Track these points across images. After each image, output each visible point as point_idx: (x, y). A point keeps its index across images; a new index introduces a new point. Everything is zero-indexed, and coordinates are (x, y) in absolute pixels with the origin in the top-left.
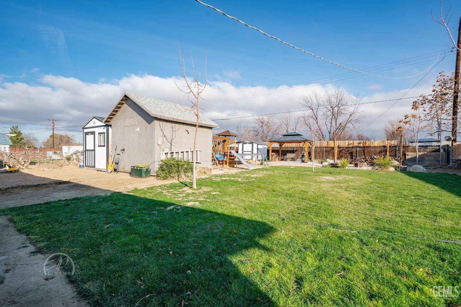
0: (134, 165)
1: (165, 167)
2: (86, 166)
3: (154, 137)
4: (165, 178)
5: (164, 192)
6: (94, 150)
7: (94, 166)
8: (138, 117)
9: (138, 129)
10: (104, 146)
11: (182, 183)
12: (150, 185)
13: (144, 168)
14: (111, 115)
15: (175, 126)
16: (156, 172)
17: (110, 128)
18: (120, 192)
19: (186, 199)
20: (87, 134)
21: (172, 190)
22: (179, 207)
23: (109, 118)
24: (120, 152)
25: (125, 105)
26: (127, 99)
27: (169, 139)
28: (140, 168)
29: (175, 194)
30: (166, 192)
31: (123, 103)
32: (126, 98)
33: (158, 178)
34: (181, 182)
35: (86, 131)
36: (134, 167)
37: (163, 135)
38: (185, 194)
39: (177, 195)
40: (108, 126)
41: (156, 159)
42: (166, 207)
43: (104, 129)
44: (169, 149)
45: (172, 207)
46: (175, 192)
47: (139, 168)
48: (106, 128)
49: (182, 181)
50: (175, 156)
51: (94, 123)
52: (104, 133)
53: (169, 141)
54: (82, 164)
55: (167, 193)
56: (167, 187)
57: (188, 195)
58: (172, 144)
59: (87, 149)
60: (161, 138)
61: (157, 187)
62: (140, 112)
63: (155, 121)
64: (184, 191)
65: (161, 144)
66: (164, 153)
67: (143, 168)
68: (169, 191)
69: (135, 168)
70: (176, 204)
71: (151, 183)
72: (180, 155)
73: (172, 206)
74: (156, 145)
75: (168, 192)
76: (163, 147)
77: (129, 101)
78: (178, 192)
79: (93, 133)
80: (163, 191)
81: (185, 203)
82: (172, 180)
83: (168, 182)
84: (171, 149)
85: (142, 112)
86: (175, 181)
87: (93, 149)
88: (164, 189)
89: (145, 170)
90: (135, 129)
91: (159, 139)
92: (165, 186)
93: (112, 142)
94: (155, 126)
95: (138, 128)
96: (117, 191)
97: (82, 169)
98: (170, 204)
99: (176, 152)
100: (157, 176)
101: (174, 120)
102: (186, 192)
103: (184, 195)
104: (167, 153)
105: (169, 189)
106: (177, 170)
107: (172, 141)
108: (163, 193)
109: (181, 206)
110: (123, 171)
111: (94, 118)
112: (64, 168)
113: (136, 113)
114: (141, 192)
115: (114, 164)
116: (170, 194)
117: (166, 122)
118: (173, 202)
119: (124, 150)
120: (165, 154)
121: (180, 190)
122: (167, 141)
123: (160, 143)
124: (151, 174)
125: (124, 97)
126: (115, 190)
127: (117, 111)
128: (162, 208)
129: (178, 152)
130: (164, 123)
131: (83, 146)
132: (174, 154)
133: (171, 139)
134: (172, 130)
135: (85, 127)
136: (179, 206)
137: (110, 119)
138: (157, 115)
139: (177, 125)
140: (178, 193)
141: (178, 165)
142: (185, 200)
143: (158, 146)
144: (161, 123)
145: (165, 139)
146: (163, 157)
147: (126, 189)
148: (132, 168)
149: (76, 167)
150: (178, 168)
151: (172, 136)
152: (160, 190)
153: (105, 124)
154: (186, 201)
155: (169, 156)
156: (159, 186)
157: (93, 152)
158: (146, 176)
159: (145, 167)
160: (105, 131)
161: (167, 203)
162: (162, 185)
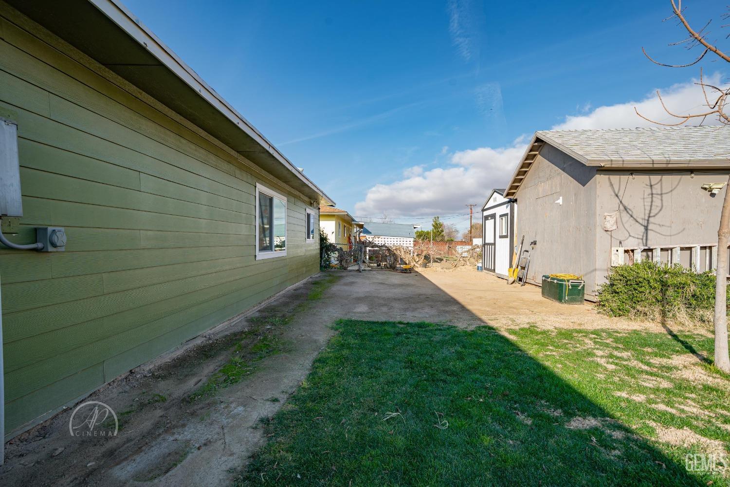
0: (547, 274)
1: (620, 287)
2: (485, 269)
3: (595, 214)
4: (619, 313)
5: (599, 353)
6: (494, 244)
7: (494, 270)
8: (561, 176)
9: (560, 201)
10: (506, 237)
11: (675, 337)
12: (571, 324)
13: (568, 281)
14: (515, 181)
15: (661, 180)
16: (597, 294)
17: (515, 205)
18: (494, 329)
19: (668, 403)
20: (486, 218)
21: (625, 354)
22: (618, 435)
23: (512, 188)
24: (529, 248)
25: (539, 157)
26: (540, 146)
27: (640, 215)
28: (558, 280)
29: (628, 370)
30: (602, 357)
31: (535, 155)
32: (540, 144)
33: (601, 310)
34: (670, 333)
35: (486, 213)
36: (548, 278)
37: (622, 208)
38: (671, 380)
39: (634, 377)
40: (513, 202)
41: (600, 263)
42: (570, 415)
43: (507, 207)
44: (641, 241)
45: (592, 422)
46: (634, 363)
47: (555, 281)
48: (509, 207)
49: (675, 329)
50: (658, 258)
51: (495, 200)
52: (507, 215)
53: (640, 221)
54: (480, 265)
55: (602, 361)
56: (617, 340)
57: (682, 387)
58: (649, 228)
59: (487, 242)
60: (615, 215)
61: (586, 333)
62: (564, 163)
63: (597, 176)
64: (669, 369)
65: (615, 227)
66: (621, 250)
67: (565, 281)
68: (616, 353)
69: (549, 280)
70: (612, 417)
71: (575, 319)
72: (678, 257)
73: (595, 416)
74: (599, 232)
75: (611, 356)
76: (620, 235)
77: (545, 150)
78: (645, 368)
79: (493, 216)
80: (597, 349)
81: (652, 424)
82: (642, 321)
83: (624, 325)
84: (647, 239)
85: (570, 163)
86: (654, 327)
87: (493, 242)
88: (601, 344)
89: (570, 287)
90: (554, 202)
91: (608, 218)
92: (609, 333)
93: (519, 229)
94: (598, 187)
95: (561, 198)
96: (492, 324)
97: (479, 273)
98: (590, 408)
99: (662, 250)
100: (600, 304)
101: (655, 166)
102: (676, 375)
103: (665, 384)
104: (633, 251)
105: (617, 348)
106: (659, 298)
107: (651, 220)
108: (594, 355)
109: (627, 430)
110: (532, 282)
111: (495, 191)
112: (458, 269)
113: (557, 168)
114: (539, 337)
115: (519, 267)
116: (611, 367)
117: (632, 174)
118: (603, 401)
119: (535, 243)
120: (626, 251)
121: (656, 361)
122: (634, 222)
123: (610, 224)
124: (586, 297)
125: (535, 142)
126: (490, 322)
127: (526, 172)
128: (558, 413)
129: (671, 249)
130: (625, 178)
131: (481, 239)
132: (657, 253)
133: (647, 215)
134: (648, 191)
135: (486, 208)
136: (621, 428)
137: (514, 189)
138: (603, 161)
139: (667, 179)
140: (643, 372)
141: (664, 285)
142: (662, 407)
143: (605, 233)
144: (615, 178)
145: (626, 217)
146: (619, 259)
147: (510, 322)
148: (544, 278)
149: (473, 270)
150: (663, 292)
151: (648, 208)
152: (589, 343)
153: (508, 200)
154: (664, 413)
155: (639, 257)
156: (595, 332)
157: (493, 246)
158: (572, 301)
159: (571, 281)
160: (508, 211)
161: (582, 397)
162: (603, 331)
